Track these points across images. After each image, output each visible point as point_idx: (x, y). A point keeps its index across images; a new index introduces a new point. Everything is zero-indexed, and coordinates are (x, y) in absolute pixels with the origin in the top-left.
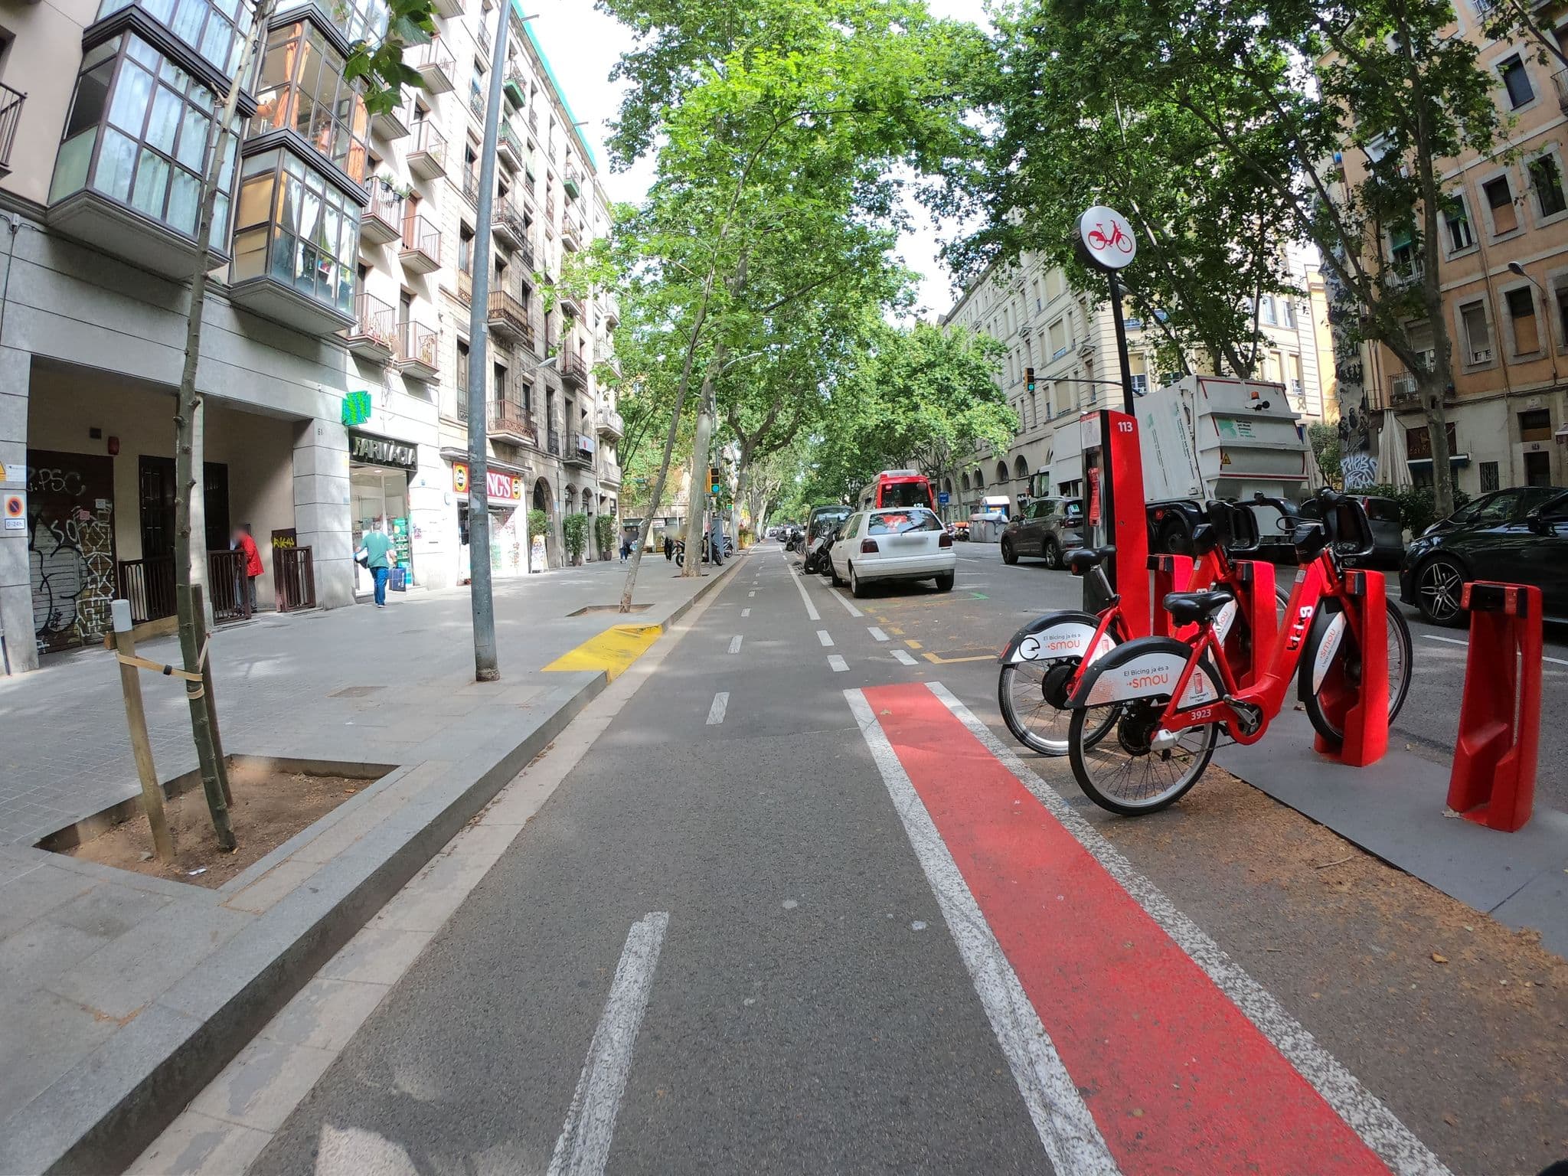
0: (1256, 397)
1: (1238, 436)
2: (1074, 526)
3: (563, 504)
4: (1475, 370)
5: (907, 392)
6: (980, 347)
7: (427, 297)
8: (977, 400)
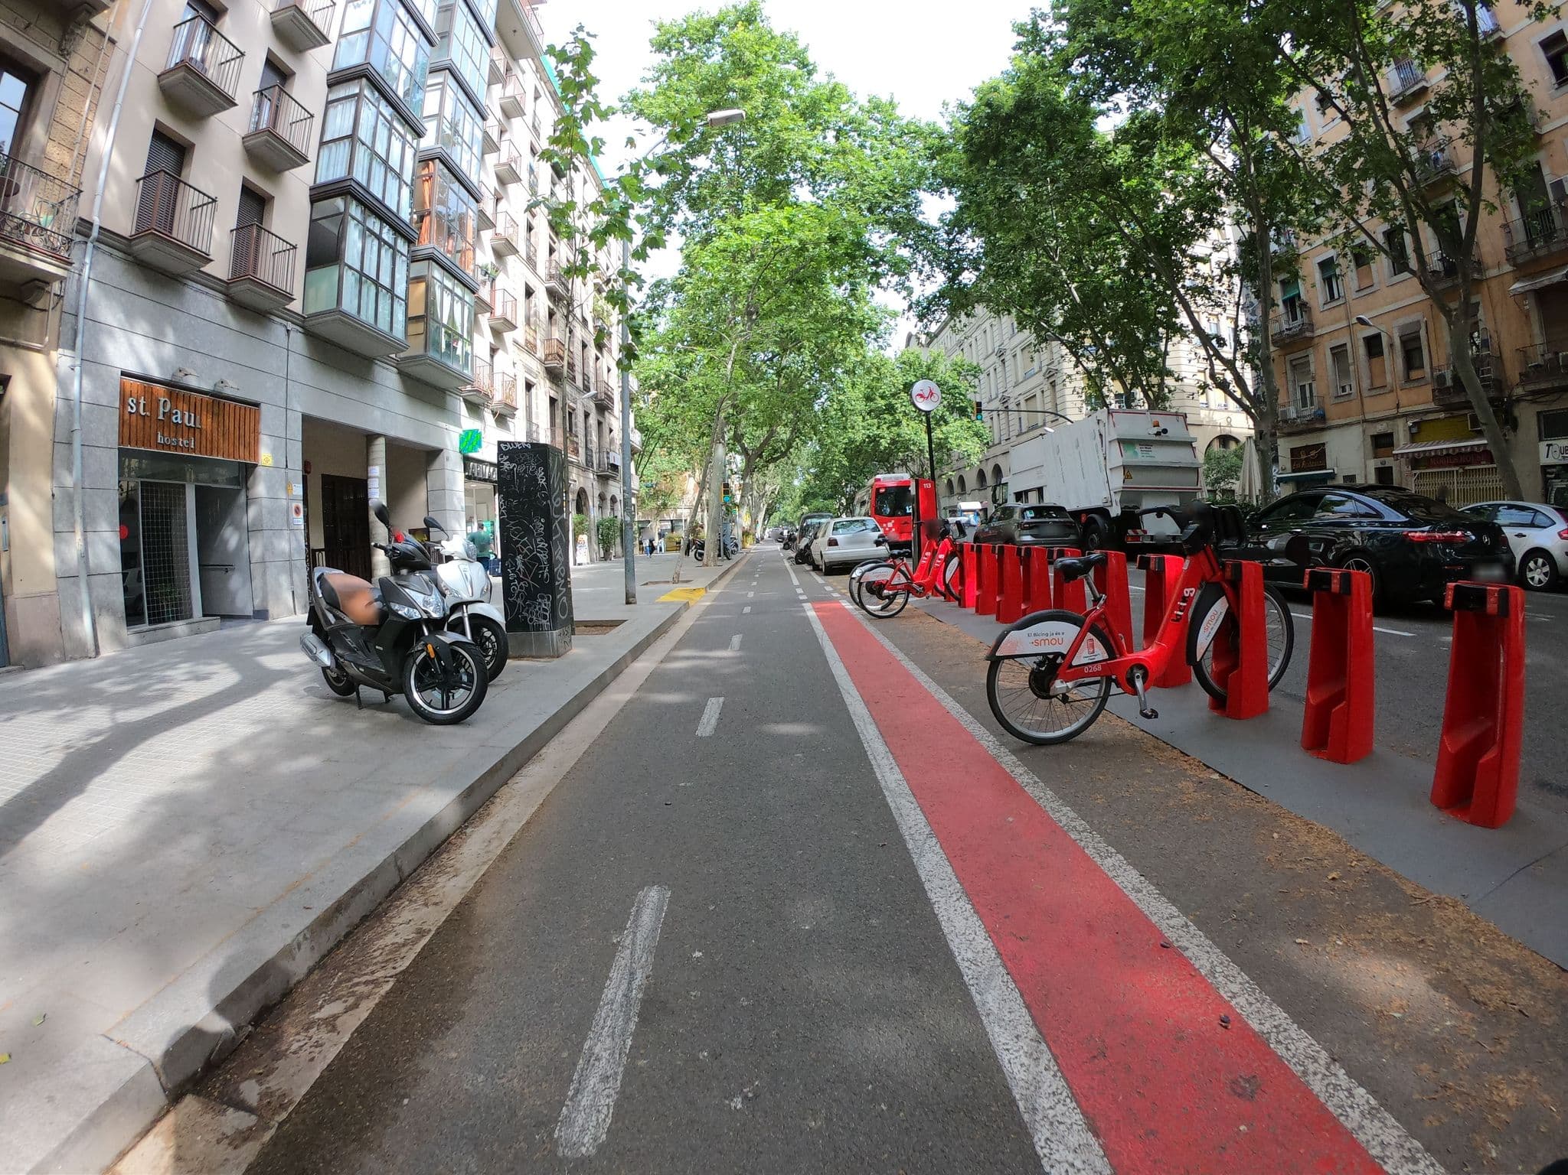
0: (1157, 425)
1: (1140, 457)
2: (1030, 528)
3: (596, 509)
4: (1342, 400)
5: (890, 409)
6: (958, 370)
7: (506, 350)
8: (956, 415)
